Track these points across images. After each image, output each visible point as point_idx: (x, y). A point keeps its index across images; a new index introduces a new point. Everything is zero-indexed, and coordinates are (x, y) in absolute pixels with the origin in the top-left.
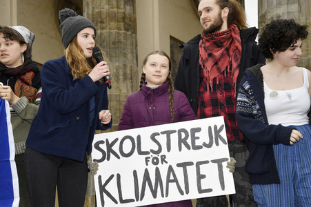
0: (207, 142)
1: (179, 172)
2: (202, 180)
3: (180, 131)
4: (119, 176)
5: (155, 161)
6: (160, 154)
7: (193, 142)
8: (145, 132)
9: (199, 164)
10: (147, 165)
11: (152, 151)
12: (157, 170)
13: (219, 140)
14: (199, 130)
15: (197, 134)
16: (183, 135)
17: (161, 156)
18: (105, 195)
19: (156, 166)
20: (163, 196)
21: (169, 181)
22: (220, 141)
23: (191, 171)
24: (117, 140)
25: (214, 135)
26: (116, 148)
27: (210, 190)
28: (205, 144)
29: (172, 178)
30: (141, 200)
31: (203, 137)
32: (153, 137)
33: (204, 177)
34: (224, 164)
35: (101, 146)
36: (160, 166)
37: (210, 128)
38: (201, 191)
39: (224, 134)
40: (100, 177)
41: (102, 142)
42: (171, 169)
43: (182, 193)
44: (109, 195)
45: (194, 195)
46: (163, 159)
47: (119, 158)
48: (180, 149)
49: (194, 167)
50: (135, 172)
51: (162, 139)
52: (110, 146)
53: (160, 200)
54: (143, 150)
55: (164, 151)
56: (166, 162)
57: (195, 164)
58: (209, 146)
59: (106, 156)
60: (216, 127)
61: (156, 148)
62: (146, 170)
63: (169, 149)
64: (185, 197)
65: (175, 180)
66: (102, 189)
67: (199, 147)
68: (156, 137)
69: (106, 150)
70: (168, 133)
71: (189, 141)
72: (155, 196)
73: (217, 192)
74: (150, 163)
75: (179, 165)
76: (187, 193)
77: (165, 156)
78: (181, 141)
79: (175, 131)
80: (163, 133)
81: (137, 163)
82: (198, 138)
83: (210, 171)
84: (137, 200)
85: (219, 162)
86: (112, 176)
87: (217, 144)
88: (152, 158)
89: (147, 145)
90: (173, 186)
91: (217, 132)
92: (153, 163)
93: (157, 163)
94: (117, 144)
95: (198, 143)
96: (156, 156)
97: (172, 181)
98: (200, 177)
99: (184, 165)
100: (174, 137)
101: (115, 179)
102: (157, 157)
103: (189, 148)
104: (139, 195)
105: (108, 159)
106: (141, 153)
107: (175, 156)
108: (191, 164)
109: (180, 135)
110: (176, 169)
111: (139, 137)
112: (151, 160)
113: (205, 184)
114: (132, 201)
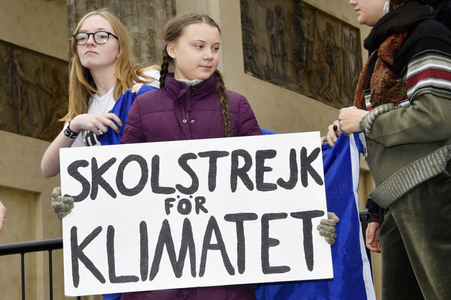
0: (287, 179)
1: (228, 231)
2: (272, 250)
3: (236, 154)
4: (111, 231)
5: (184, 206)
6: (195, 195)
7: (259, 176)
8: (168, 152)
9: (266, 218)
10: (168, 212)
11: (179, 187)
12: (187, 225)
13: (309, 176)
14: (271, 154)
15: (267, 163)
16: (242, 162)
17: (197, 199)
18: (81, 264)
19: (185, 216)
20: (194, 274)
21: (207, 246)
22: (310, 178)
23: (253, 229)
24: (113, 161)
25: (301, 166)
26: (110, 176)
27: (285, 269)
28: (281, 182)
29: (214, 240)
30: (152, 278)
31: (279, 168)
32: (183, 161)
33: (276, 242)
34: (316, 222)
35: (81, 170)
36: (192, 216)
37: (293, 152)
38: (267, 269)
39: (318, 165)
40: (74, 230)
41: (84, 163)
42: (213, 225)
43: (231, 271)
44: (89, 265)
45: (254, 275)
46: (200, 204)
47: (114, 195)
48: (234, 188)
49: (258, 223)
50: (143, 227)
51: (201, 167)
52: (98, 172)
53: (187, 281)
54: (162, 184)
55: (203, 190)
56: (206, 211)
57: (260, 218)
58: (290, 185)
59: (89, 191)
60: (304, 150)
61: (187, 182)
62: (166, 223)
63: (212, 187)
64: (238, 279)
65: (221, 246)
66: (78, 253)
67: (271, 187)
68: (190, 162)
69: (90, 180)
70: (213, 156)
71: (252, 174)
72: (178, 271)
73: (299, 273)
74: (174, 210)
75: (228, 218)
76: (242, 269)
77: (203, 199)
78: (237, 173)
79: (225, 154)
80: (202, 155)
81: (149, 208)
82: (269, 169)
83: (288, 233)
84: (144, 279)
85: (306, 217)
86: (98, 230)
87: (305, 184)
88: (178, 200)
89: (171, 175)
90: (214, 256)
91: (307, 160)
92: (180, 209)
93: (187, 211)
94: (113, 170)
95: (268, 178)
96: (187, 197)
97: (213, 247)
98: (267, 242)
99: (239, 219)
100: (224, 166)
101: (103, 235)
102: (188, 200)
103: (250, 187)
104: (148, 270)
105: (94, 197)
106: (157, 189)
107: (223, 200)
108: (252, 217)
109: (235, 162)
110: (222, 224)
111: (156, 160)
112: (175, 204)
113: (276, 257)
114: (134, 279)
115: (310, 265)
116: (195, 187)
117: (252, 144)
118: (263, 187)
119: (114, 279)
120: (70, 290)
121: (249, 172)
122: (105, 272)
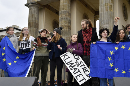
0: (87, 74)
1: (77, 71)
2: (78, 76)
3: (85, 67)
4: (69, 58)
8: (81, 60)
9: (81, 74)
12: (75, 66)
15: (87, 71)
16: (85, 68)
18: (64, 56)
20: (70, 69)
21: (74, 69)
22: (89, 77)
25: (89, 75)
27: (77, 79)
28: (86, 74)
29: (75, 69)
32: (81, 62)
33: (79, 77)
36: (76, 66)
38: (76, 77)
42: (77, 68)
43: (73, 73)
45: (74, 76)
46: (78, 66)
48: (82, 69)
49: (80, 73)
50: (72, 61)
55: (80, 66)
61: (79, 63)
62: (74, 63)
63: (81, 66)
64: (73, 74)
65: (75, 70)
67: (85, 73)
68: (81, 63)
70: (84, 65)
71: (85, 70)
72: (69, 67)
73: (78, 81)
74: (76, 63)
75: (78, 70)
76: (74, 74)
81: (74, 61)
83: (81, 78)
85: (84, 79)
87: (88, 77)
89: (79, 61)
90: (73, 70)
92: (76, 64)
93: (76, 65)
95: (85, 72)
99: (79, 71)
100: (83, 67)
101: (68, 57)
103: (83, 71)
104: (68, 64)
105: (71, 54)
106: (76, 60)
107: (80, 68)
110: (77, 69)
111: (79, 59)
114: (66, 63)
115: (80, 82)
116: (80, 64)
117: (88, 69)
118: (84, 72)
119: (65, 60)
120: (61, 56)
122: (65, 59)
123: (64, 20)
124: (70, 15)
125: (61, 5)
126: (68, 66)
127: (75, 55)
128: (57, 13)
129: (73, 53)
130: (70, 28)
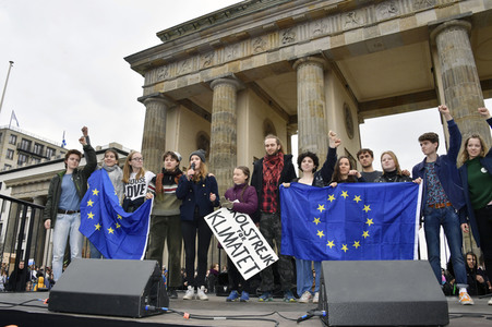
0: (263, 257)
1: (241, 249)
3: (261, 241)
5: (241, 235)
6: (245, 236)
7: (259, 250)
8: (252, 225)
9: (250, 256)
10: (237, 232)
11: (245, 232)
12: (237, 238)
15: (264, 250)
18: (213, 218)
19: (239, 236)
20: (226, 246)
21: (235, 245)
23: (245, 254)
25: (267, 258)
27: (240, 267)
28: (261, 255)
29: (237, 246)
31: (264, 254)
32: (251, 229)
33: (245, 262)
34: (257, 269)
36: (240, 238)
38: (238, 262)
42: (241, 244)
45: (235, 260)
46: (244, 239)
48: (252, 245)
49: (248, 255)
51: (253, 234)
53: (223, 245)
54: (243, 227)
55: (248, 238)
56: (243, 241)
61: (247, 233)
62: (235, 232)
63: (250, 239)
65: (237, 249)
67: (258, 254)
68: (252, 231)
70: (257, 236)
73: (242, 271)
74: (239, 233)
75: (245, 247)
76: (234, 257)
78: (257, 243)
80: (256, 233)
81: (236, 227)
82: (262, 251)
83: (250, 264)
85: (256, 266)
88: (241, 233)
89: (247, 228)
90: (233, 248)
91: (270, 259)
95: (260, 252)
97: (235, 247)
98: (244, 260)
99: (246, 250)
100: (256, 240)
102: (243, 235)
104: (221, 234)
106: (241, 226)
107: (248, 244)
108: (248, 253)
109: (259, 242)
110: (242, 246)
111: (248, 223)
113: (242, 263)
115: (245, 273)
116: (247, 235)
118: (257, 251)
119: (214, 227)
121: (258, 247)
122: (214, 224)
123: (221, 133)
124: (235, 122)
125: (215, 99)
126: (221, 239)
127: (238, 214)
128: (207, 116)
129: (234, 210)
130: (234, 150)
